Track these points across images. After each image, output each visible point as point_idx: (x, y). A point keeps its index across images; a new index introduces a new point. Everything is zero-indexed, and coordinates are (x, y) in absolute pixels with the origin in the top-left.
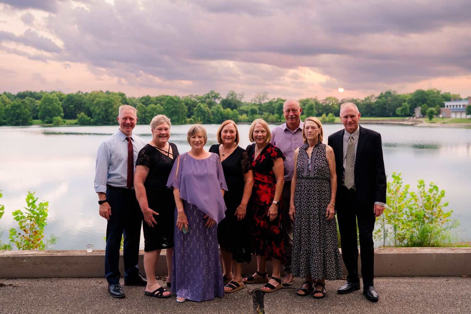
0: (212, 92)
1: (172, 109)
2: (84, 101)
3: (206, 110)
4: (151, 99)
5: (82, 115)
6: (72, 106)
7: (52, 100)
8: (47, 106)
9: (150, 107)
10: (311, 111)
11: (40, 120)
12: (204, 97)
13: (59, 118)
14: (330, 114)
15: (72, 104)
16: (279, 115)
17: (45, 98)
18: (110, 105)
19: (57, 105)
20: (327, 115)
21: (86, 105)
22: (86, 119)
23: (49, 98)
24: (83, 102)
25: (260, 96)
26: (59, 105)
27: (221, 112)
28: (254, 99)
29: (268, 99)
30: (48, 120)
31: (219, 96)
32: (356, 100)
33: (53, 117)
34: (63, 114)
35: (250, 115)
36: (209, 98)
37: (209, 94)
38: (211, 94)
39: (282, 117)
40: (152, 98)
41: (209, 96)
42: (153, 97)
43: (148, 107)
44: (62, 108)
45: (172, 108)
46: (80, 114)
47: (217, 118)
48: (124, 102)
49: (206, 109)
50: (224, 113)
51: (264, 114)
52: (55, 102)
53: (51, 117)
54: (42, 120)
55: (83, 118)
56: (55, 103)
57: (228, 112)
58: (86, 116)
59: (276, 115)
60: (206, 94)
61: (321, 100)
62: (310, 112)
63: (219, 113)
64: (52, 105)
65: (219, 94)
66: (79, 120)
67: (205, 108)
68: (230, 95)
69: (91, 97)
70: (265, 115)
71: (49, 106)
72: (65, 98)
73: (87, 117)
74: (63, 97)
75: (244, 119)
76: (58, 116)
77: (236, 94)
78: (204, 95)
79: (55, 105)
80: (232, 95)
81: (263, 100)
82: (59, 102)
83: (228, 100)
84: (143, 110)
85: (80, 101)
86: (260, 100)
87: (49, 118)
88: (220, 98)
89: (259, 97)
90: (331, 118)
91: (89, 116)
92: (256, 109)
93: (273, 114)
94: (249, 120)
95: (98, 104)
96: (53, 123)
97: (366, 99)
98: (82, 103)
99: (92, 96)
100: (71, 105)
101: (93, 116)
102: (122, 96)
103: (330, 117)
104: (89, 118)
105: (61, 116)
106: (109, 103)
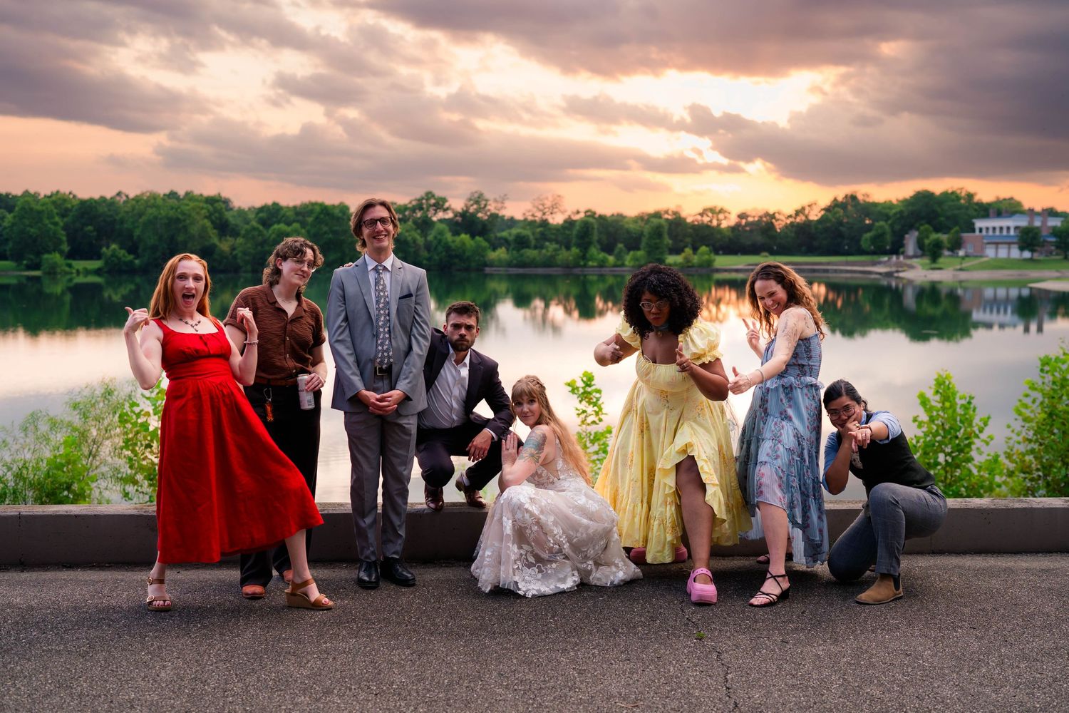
0: (429, 195)
1: (326, 236)
2: (120, 216)
3: (409, 238)
4: (282, 212)
5: (114, 249)
6: (90, 228)
7: (39, 212)
8: (28, 229)
9: (275, 229)
10: (658, 241)
11: (12, 260)
12: (410, 206)
13: (56, 257)
14: (704, 249)
15: (91, 225)
16: (581, 251)
17: (23, 209)
18: (181, 225)
19: (52, 227)
20: (695, 249)
21: (125, 226)
22: (123, 259)
23: (31, 209)
24: (117, 218)
25: (543, 205)
26: (57, 226)
27: (446, 243)
28: (529, 211)
29: (563, 212)
30: (32, 260)
31: (447, 205)
32: (774, 214)
33: (43, 254)
34: (66, 248)
35: (513, 249)
36: (421, 208)
37: (423, 199)
38: (427, 200)
39: (588, 255)
40: (285, 210)
41: (422, 204)
42: (288, 208)
43: (270, 232)
44: (63, 233)
45: (325, 233)
46: (108, 247)
47: (436, 257)
48: (216, 217)
49: (410, 235)
50: (453, 245)
51: (547, 248)
52: (48, 218)
53: (38, 254)
54: (16, 261)
55: (117, 257)
56: (47, 222)
57: (463, 244)
58: (123, 252)
59: (575, 250)
60: (416, 200)
61: (690, 215)
62: (656, 244)
63: (442, 244)
64: (40, 225)
65: (444, 200)
66: (106, 263)
67: (407, 234)
68: (472, 202)
69: (137, 207)
70: (548, 251)
71: (32, 227)
72: (74, 209)
73: (126, 254)
74: (69, 206)
75: (500, 260)
76: (54, 251)
77: (487, 200)
78: (410, 202)
79: (46, 225)
80: (477, 202)
81: (551, 213)
82: (57, 219)
83: (468, 214)
84: (260, 238)
85: (111, 216)
86: (544, 214)
87: (32, 257)
88: (447, 209)
89: (541, 207)
90: (706, 257)
91: (130, 252)
92: (528, 236)
93: (568, 248)
94: (512, 261)
95: (152, 222)
96: (42, 268)
97: (797, 213)
98: (115, 220)
99: (140, 203)
100: (88, 225)
101: (140, 251)
102: (212, 205)
103: (703, 254)
104: (131, 257)
105: (61, 252)
106: (178, 220)
